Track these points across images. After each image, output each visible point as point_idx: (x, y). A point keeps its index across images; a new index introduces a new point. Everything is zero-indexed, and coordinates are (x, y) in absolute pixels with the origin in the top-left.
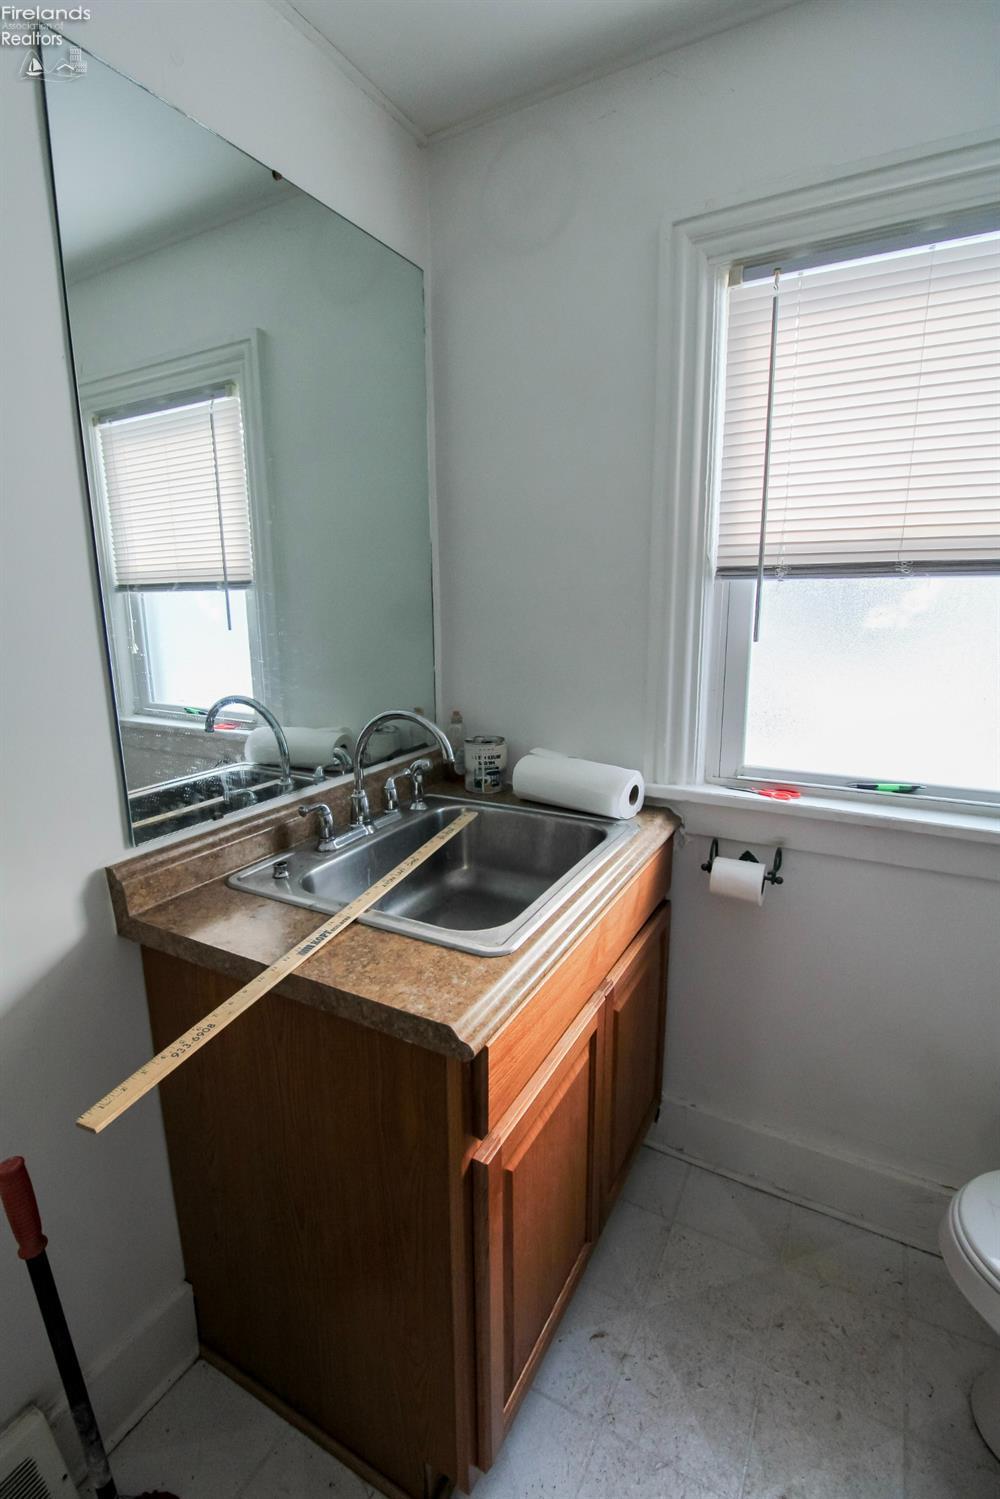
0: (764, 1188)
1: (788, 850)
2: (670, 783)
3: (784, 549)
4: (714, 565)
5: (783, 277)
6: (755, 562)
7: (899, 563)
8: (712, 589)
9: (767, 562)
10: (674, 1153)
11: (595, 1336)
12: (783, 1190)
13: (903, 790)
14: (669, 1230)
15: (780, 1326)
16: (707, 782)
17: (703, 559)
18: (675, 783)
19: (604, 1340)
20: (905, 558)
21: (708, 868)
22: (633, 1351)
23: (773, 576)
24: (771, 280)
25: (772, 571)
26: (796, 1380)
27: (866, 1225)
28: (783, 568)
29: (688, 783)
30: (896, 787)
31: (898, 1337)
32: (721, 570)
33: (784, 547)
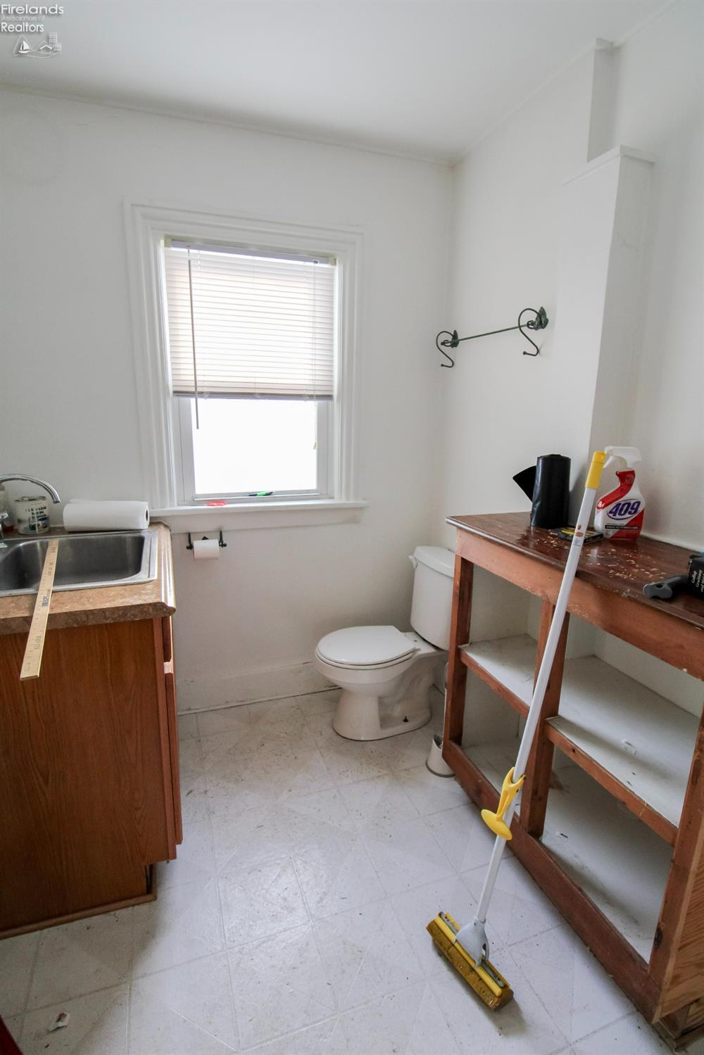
0: (234, 705)
1: (225, 531)
2: (162, 508)
3: (205, 384)
4: (171, 390)
5: (191, 251)
6: (193, 390)
7: (255, 393)
8: (171, 401)
9: (199, 390)
10: (188, 712)
11: (188, 794)
12: (242, 701)
13: (267, 494)
14: (199, 741)
15: (263, 745)
16: (178, 505)
17: (166, 386)
18: (164, 507)
19: (194, 792)
20: (257, 391)
21: (191, 547)
22: (208, 787)
23: (202, 397)
24: (186, 250)
25: (202, 394)
26: (276, 757)
27: (280, 697)
28: (207, 393)
29: (171, 506)
30: (264, 493)
31: (304, 725)
32: (175, 392)
33: (205, 383)
